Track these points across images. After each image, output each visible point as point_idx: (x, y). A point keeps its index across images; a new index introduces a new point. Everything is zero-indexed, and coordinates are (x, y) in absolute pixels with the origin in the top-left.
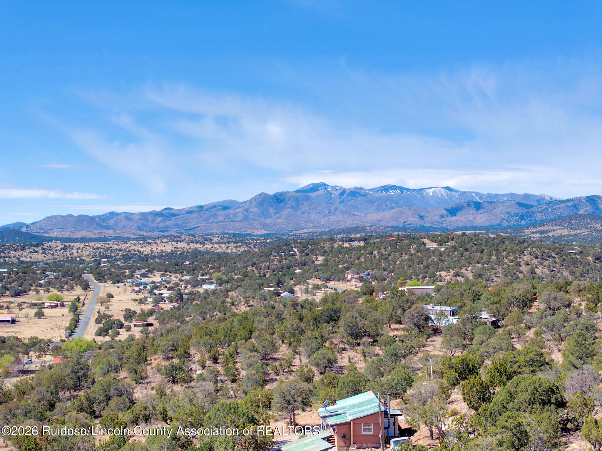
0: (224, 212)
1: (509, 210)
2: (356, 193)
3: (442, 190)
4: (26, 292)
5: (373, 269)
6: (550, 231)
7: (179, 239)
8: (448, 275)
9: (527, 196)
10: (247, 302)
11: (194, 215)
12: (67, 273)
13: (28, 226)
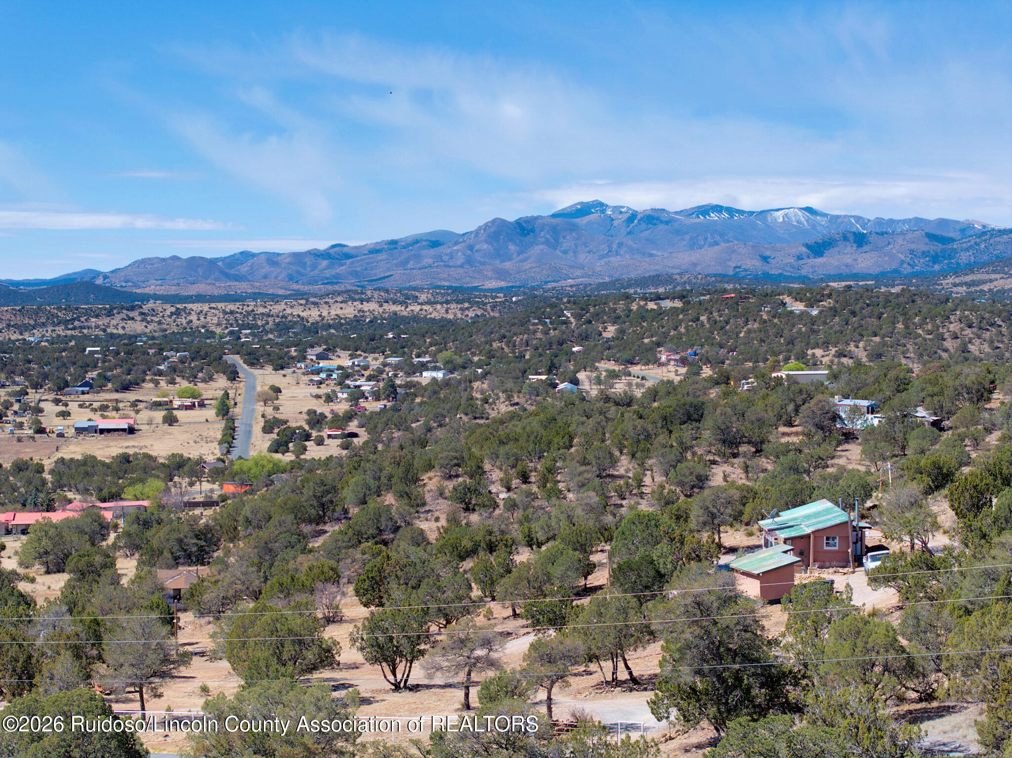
0: (432, 252)
1: (913, 246)
2: (654, 218)
3: (800, 213)
4: (138, 384)
5: (702, 346)
6: (984, 282)
7: (363, 296)
8: (827, 355)
9: (943, 223)
10: (509, 398)
11: (382, 256)
12: (198, 352)
13: (105, 277)
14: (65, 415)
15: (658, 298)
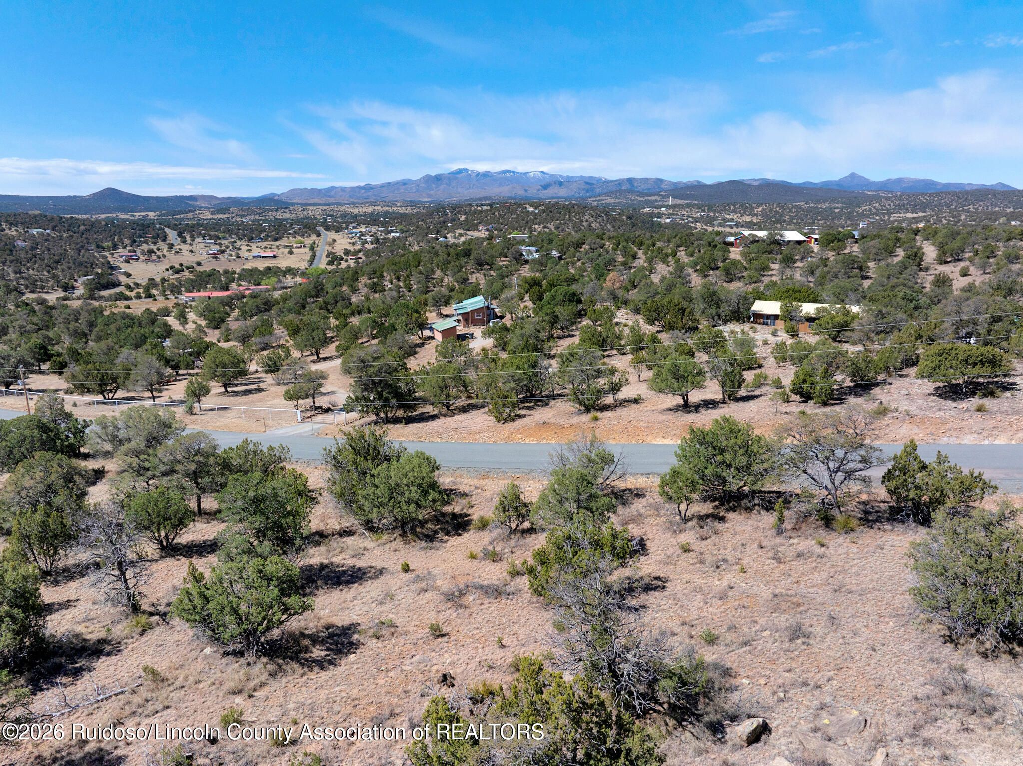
0: (403, 187)
1: (580, 186)
3: (539, 173)
4: (281, 238)
5: (495, 224)
6: (603, 200)
7: (376, 204)
8: (540, 228)
10: (418, 244)
12: (306, 226)
13: (279, 196)
14: (249, 250)
15: (482, 205)
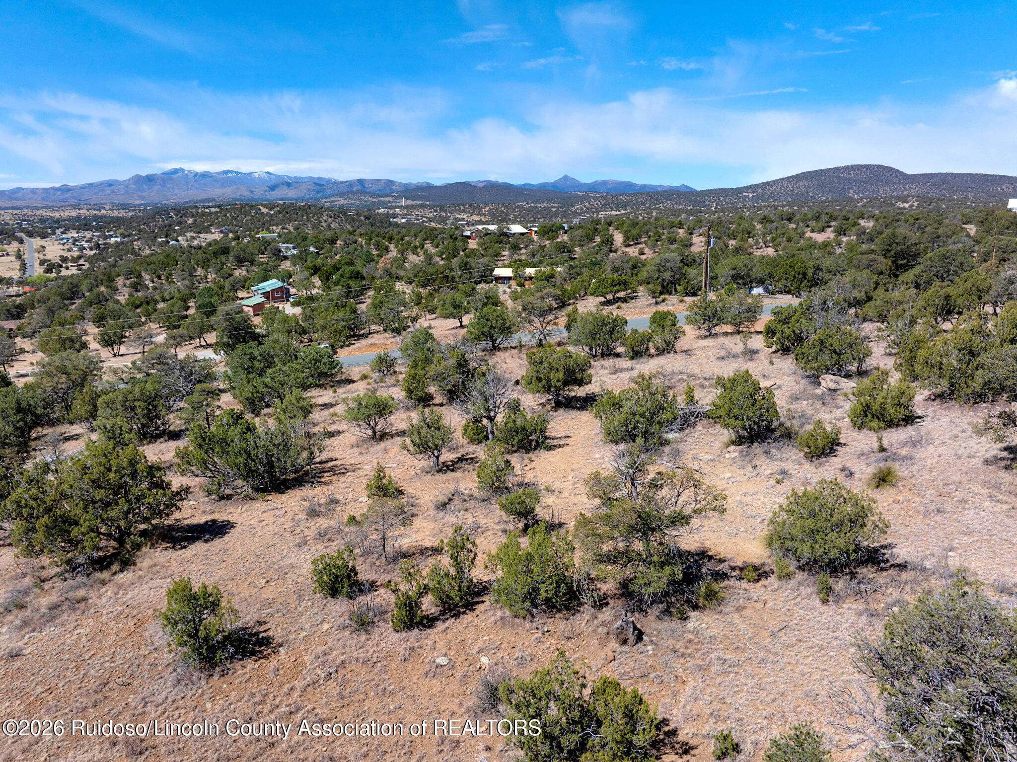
0: (109, 188)
2: (205, 175)
3: (264, 174)
9: (320, 179)
11: (86, 190)
15: (209, 207)
